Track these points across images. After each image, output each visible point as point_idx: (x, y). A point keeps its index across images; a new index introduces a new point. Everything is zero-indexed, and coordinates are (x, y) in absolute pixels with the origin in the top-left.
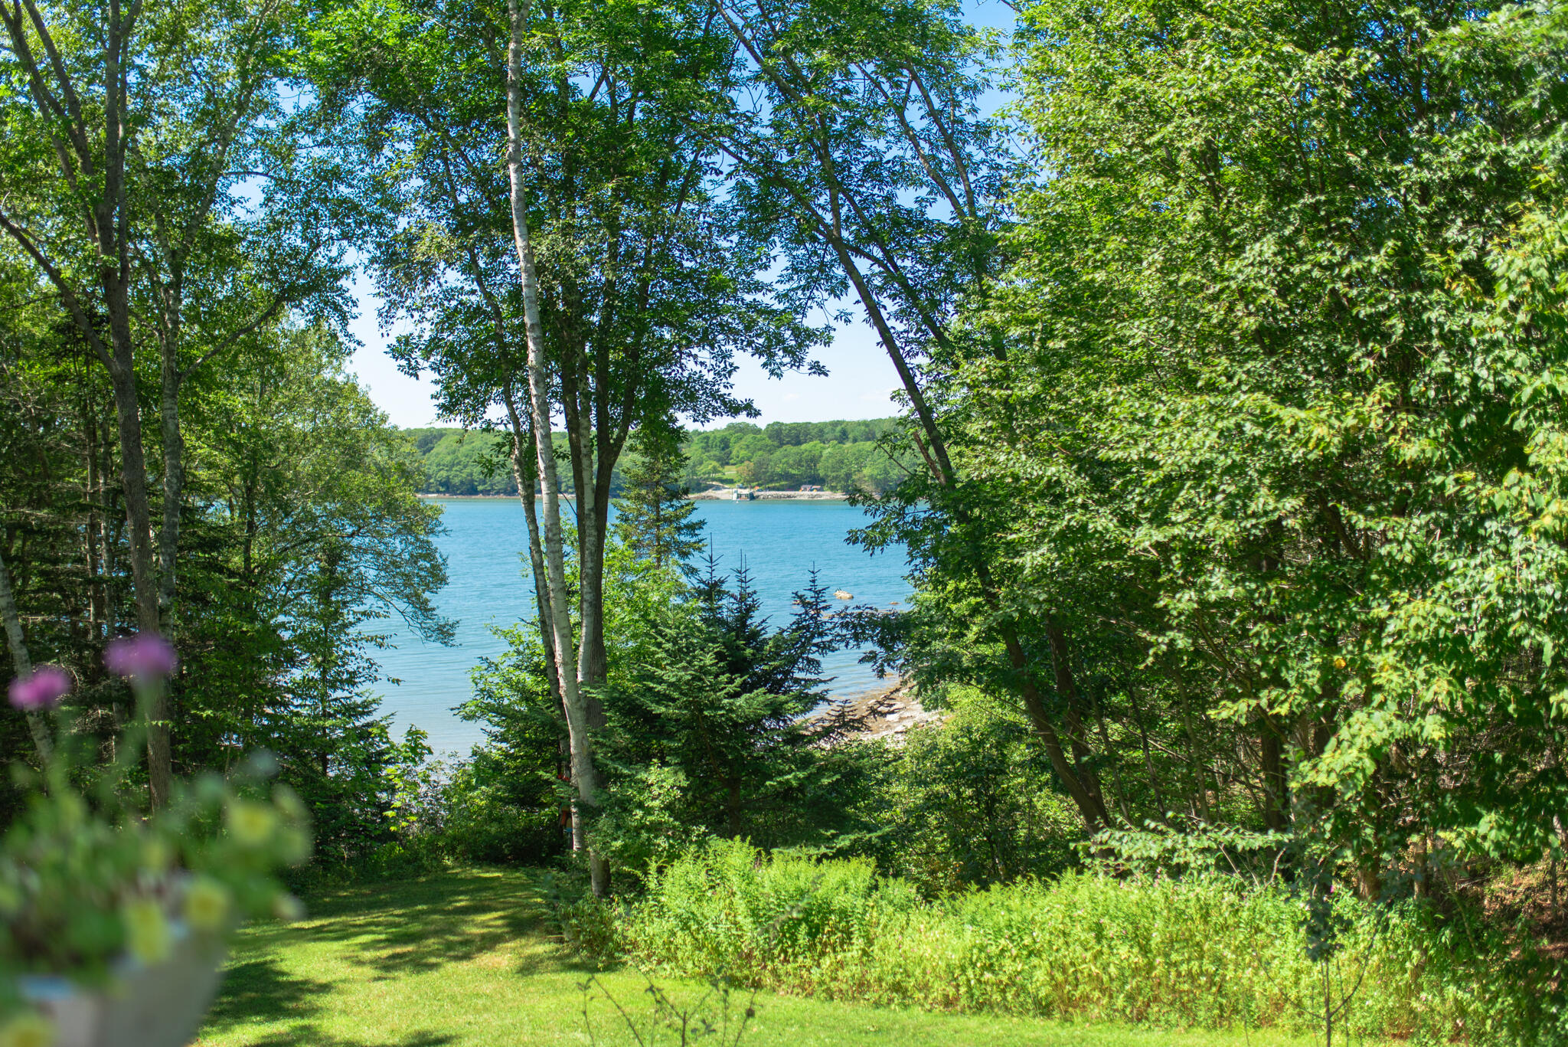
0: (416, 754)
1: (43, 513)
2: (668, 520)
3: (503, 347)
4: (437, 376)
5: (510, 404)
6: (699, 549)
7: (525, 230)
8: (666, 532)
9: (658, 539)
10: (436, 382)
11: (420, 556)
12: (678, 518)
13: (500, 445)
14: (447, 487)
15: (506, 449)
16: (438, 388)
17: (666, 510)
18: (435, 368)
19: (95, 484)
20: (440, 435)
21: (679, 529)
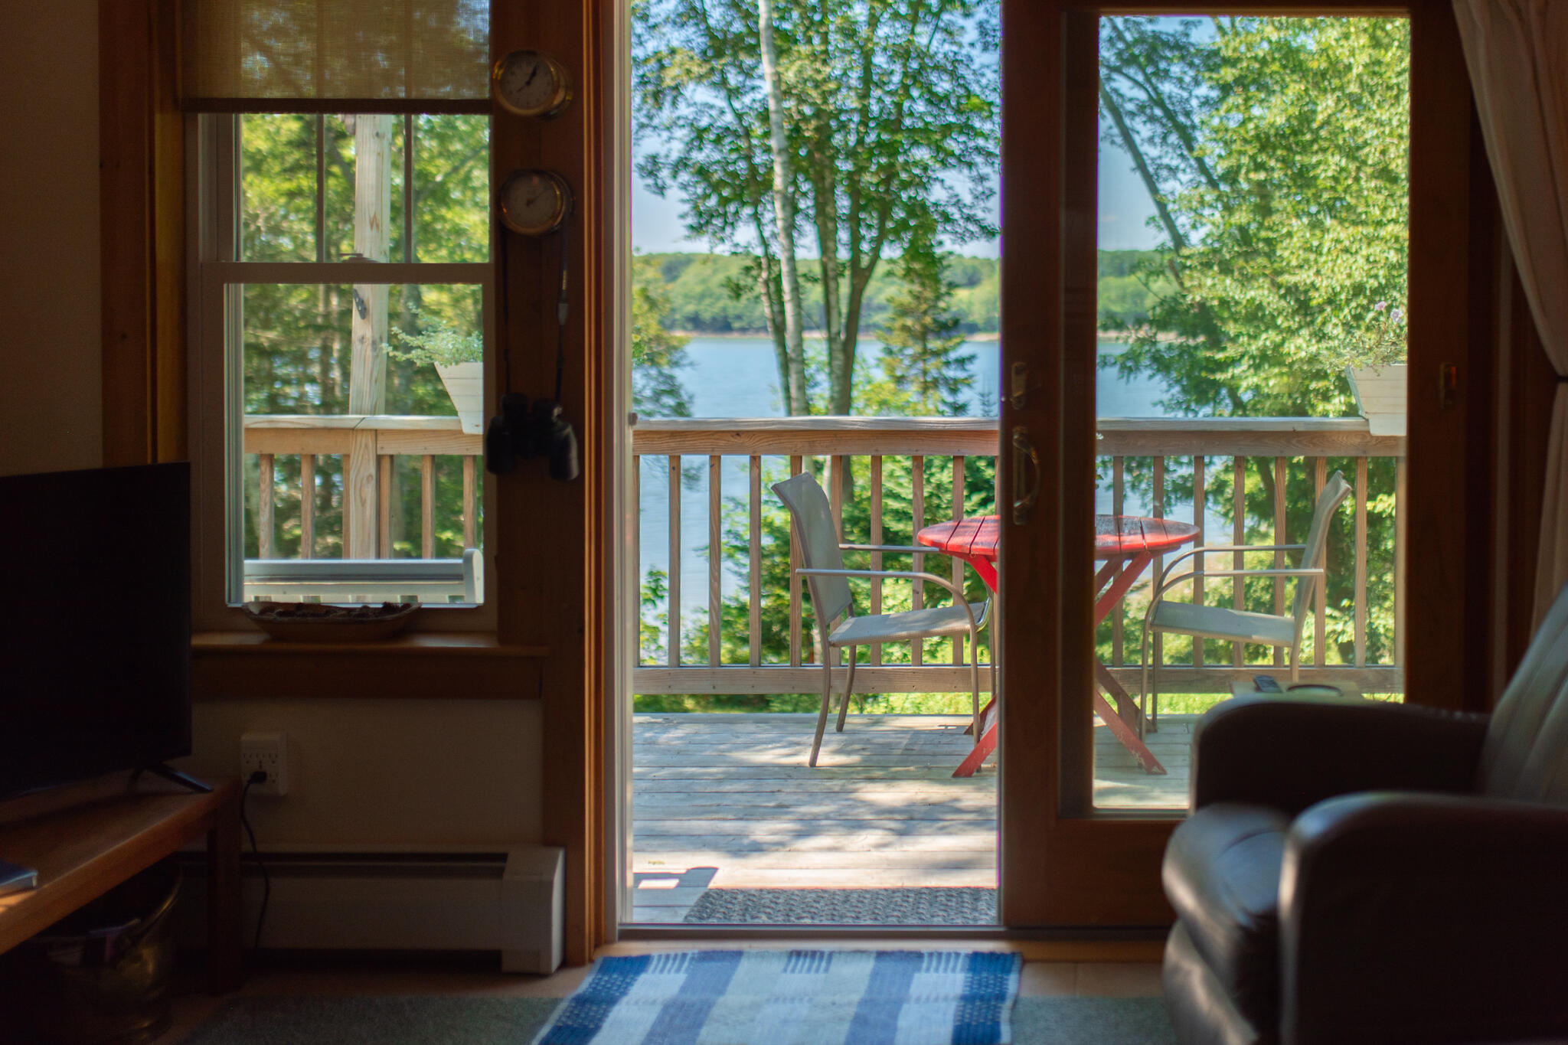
0: (656, 595)
1: (272, 335)
2: (936, 354)
3: (753, 168)
4: (684, 195)
5: (759, 225)
6: (969, 385)
7: (773, 57)
8: (933, 366)
9: (925, 373)
10: (683, 201)
11: (664, 392)
12: (945, 351)
13: (748, 269)
14: (696, 323)
15: (754, 273)
16: (686, 208)
17: (934, 344)
18: (684, 187)
19: (327, 302)
20: (687, 260)
21: (947, 364)
